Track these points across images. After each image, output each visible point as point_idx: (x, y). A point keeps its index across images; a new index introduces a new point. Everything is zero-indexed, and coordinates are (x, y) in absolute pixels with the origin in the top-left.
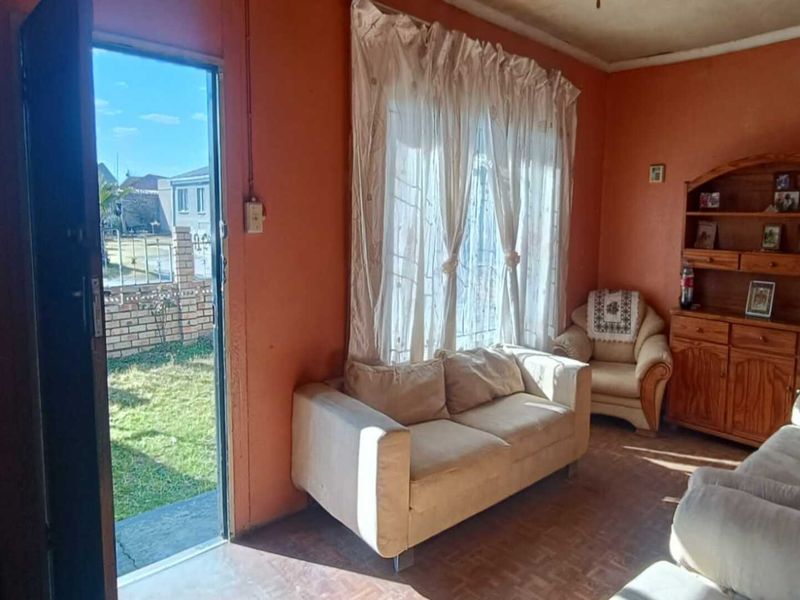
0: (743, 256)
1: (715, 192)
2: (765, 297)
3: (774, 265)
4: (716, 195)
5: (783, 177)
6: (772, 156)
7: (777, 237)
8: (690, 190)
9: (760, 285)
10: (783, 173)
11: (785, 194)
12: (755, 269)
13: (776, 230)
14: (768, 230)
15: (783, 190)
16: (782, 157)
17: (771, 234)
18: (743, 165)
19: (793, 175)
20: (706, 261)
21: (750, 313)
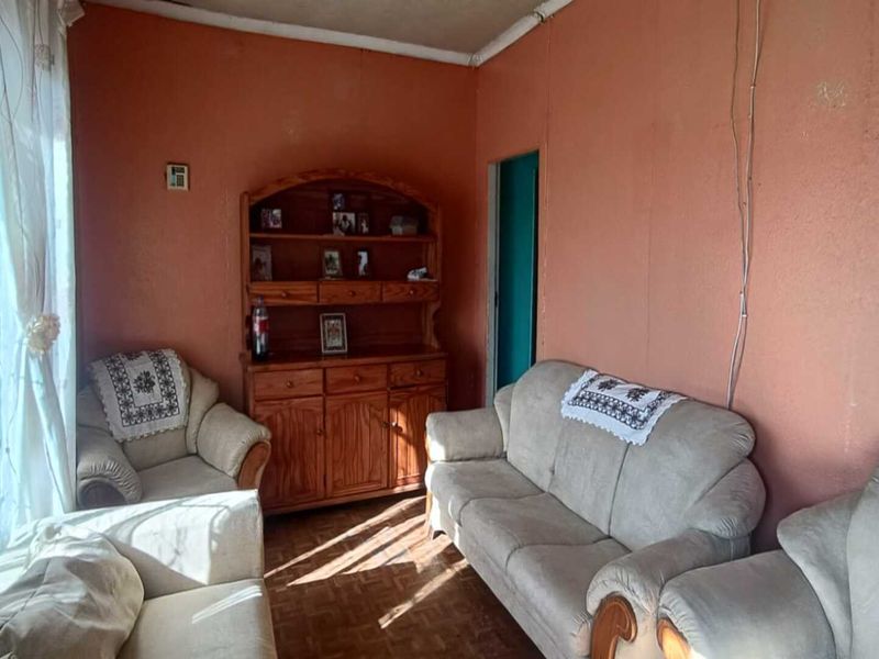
0: (321, 287)
1: (277, 208)
2: (337, 330)
3: (354, 294)
4: (277, 212)
5: (338, 196)
6: (342, 171)
7: (337, 263)
8: (252, 203)
9: (330, 318)
10: (338, 192)
11: (342, 215)
12: (335, 301)
13: (335, 255)
14: (327, 254)
15: (339, 210)
16: (352, 174)
17: (331, 258)
18: (313, 178)
19: (346, 195)
20: (280, 297)
21: (327, 352)
